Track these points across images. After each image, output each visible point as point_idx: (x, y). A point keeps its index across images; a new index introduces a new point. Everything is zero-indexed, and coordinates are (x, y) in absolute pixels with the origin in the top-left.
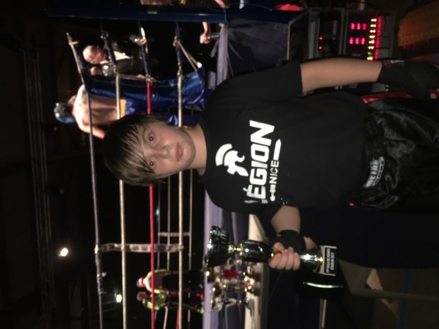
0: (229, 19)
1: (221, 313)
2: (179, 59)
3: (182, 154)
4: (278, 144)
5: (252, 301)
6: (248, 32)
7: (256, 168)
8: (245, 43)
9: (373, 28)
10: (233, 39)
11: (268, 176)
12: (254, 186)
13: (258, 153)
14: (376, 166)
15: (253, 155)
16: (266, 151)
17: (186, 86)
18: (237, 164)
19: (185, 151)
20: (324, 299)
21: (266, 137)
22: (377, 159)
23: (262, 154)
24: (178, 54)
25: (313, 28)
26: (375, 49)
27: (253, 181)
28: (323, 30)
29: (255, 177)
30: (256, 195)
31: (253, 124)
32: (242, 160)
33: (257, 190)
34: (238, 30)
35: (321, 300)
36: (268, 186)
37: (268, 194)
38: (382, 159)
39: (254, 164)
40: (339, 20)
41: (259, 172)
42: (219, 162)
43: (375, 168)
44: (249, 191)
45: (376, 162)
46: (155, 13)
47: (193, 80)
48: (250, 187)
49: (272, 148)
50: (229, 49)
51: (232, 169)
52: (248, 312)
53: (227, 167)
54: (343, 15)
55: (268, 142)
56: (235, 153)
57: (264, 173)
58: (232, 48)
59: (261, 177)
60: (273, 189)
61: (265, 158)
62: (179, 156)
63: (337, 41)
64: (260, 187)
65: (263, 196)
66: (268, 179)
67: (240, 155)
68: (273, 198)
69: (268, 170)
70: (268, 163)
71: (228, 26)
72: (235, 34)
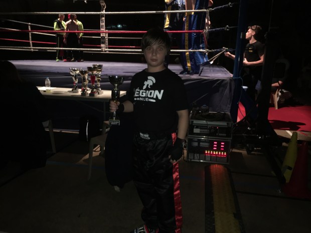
0: (235, 80)
1: (68, 74)
2: (215, 50)
3: (153, 61)
4: (154, 101)
5: (77, 92)
6: (227, 91)
7: (146, 92)
8: (221, 89)
9: (221, 153)
10: (224, 82)
11: (143, 97)
12: (139, 92)
13: (151, 93)
14: (147, 136)
15: (150, 91)
16: (152, 96)
17: (200, 54)
18: (148, 85)
19: (154, 63)
20: (79, 132)
21: (157, 96)
22: (149, 136)
23: (151, 94)
24: (218, 50)
25: (224, 124)
26: (211, 154)
27: (141, 91)
28: (222, 129)
29: (143, 92)
30: (136, 93)
31: (162, 91)
32: (149, 87)
33: (138, 93)
34: (228, 85)
35: (78, 130)
36: (139, 97)
37: (137, 97)
38: (149, 139)
39: (147, 91)
40: (226, 137)
41: (144, 94)
42: (149, 78)
43: (146, 136)
44: (138, 90)
45: (148, 136)
46: (241, 37)
47: (203, 59)
48: (139, 90)
49: (153, 98)
50: (218, 80)
51: (146, 83)
52: (71, 89)
53: (147, 81)
54: (229, 139)
55: (155, 97)
56: (152, 84)
57: (144, 95)
58: (219, 81)
59: (142, 94)
60: (138, 99)
61: (149, 96)
62: (153, 60)
63: (216, 136)
64: (139, 94)
65: (136, 95)
66: (142, 97)
67: (151, 86)
68: (135, 99)
69: (145, 97)
70: (147, 97)
71: (231, 80)
72: (226, 84)
